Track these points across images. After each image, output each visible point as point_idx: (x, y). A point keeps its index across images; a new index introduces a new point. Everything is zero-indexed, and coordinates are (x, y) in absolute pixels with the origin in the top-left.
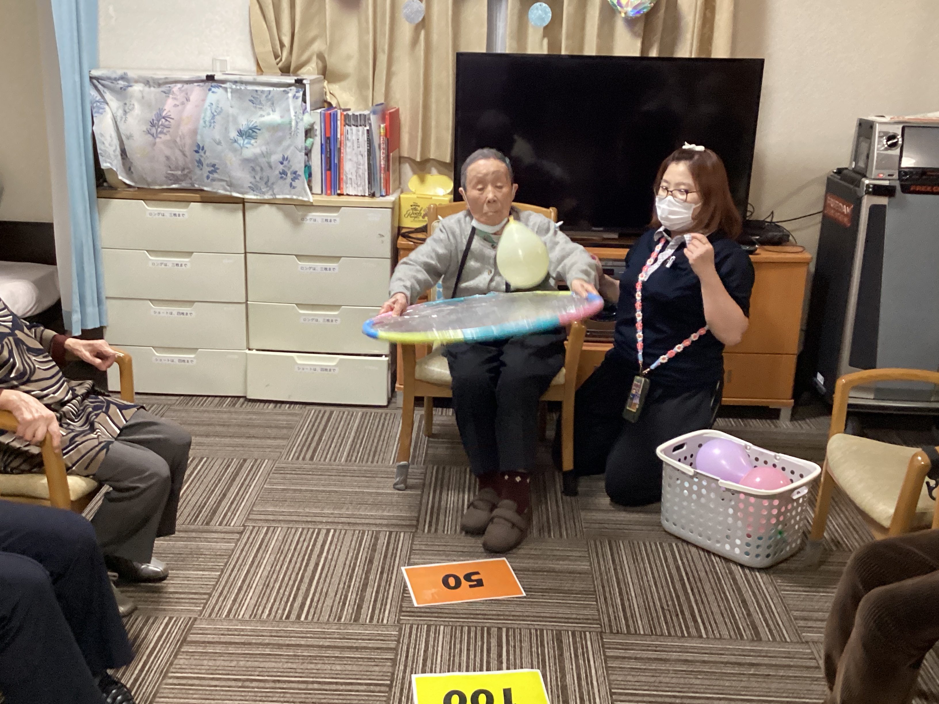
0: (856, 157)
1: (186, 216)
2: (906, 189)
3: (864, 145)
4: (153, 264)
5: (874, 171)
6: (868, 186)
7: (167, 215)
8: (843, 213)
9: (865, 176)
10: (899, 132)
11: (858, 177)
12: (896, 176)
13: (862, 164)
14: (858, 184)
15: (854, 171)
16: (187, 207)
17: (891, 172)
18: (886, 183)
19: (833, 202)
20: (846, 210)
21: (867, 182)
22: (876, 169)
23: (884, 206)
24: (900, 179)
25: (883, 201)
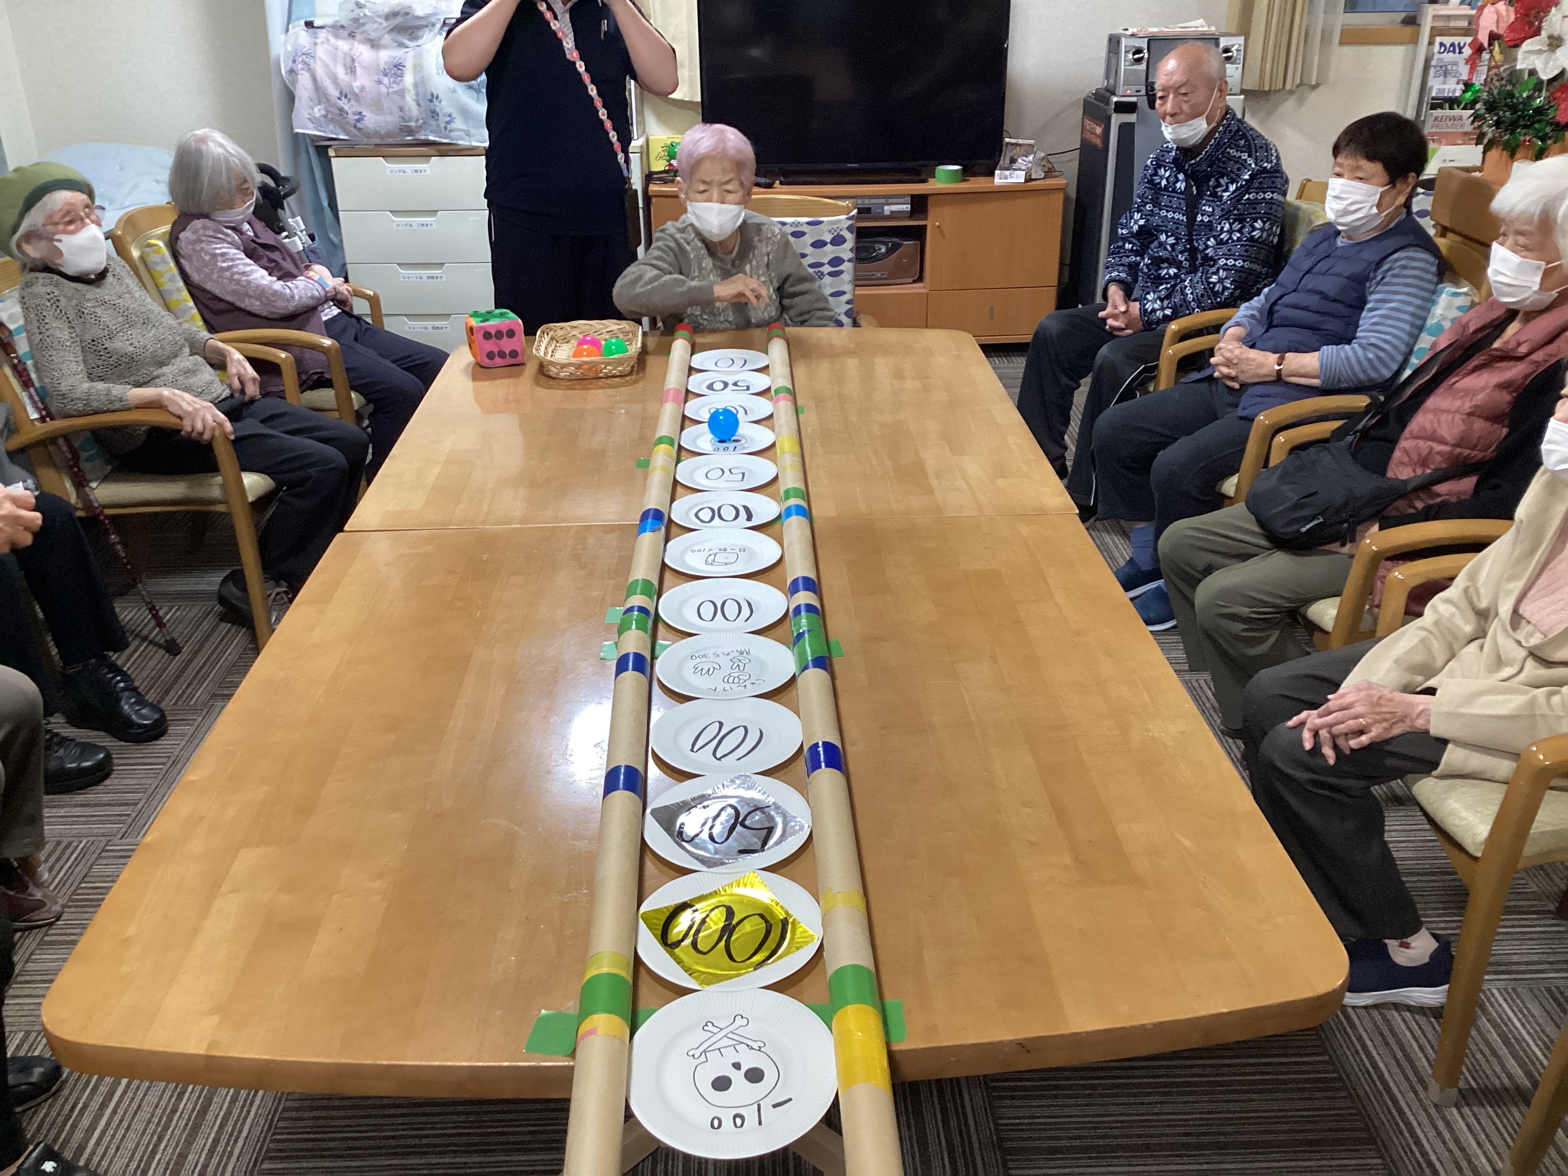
0: (1107, 77)
1: (428, 172)
3: (1114, 61)
4: (398, 226)
5: (1121, 90)
6: (1116, 103)
7: (408, 171)
8: (1095, 134)
9: (1114, 94)
10: (1145, 46)
11: (1107, 94)
12: (1143, 92)
13: (1112, 82)
14: (1106, 101)
15: (1107, 90)
16: (428, 162)
17: (1138, 88)
18: (1134, 99)
19: (1089, 125)
20: (1099, 130)
21: (1115, 99)
22: (1124, 85)
23: (1133, 124)
25: (1131, 118)
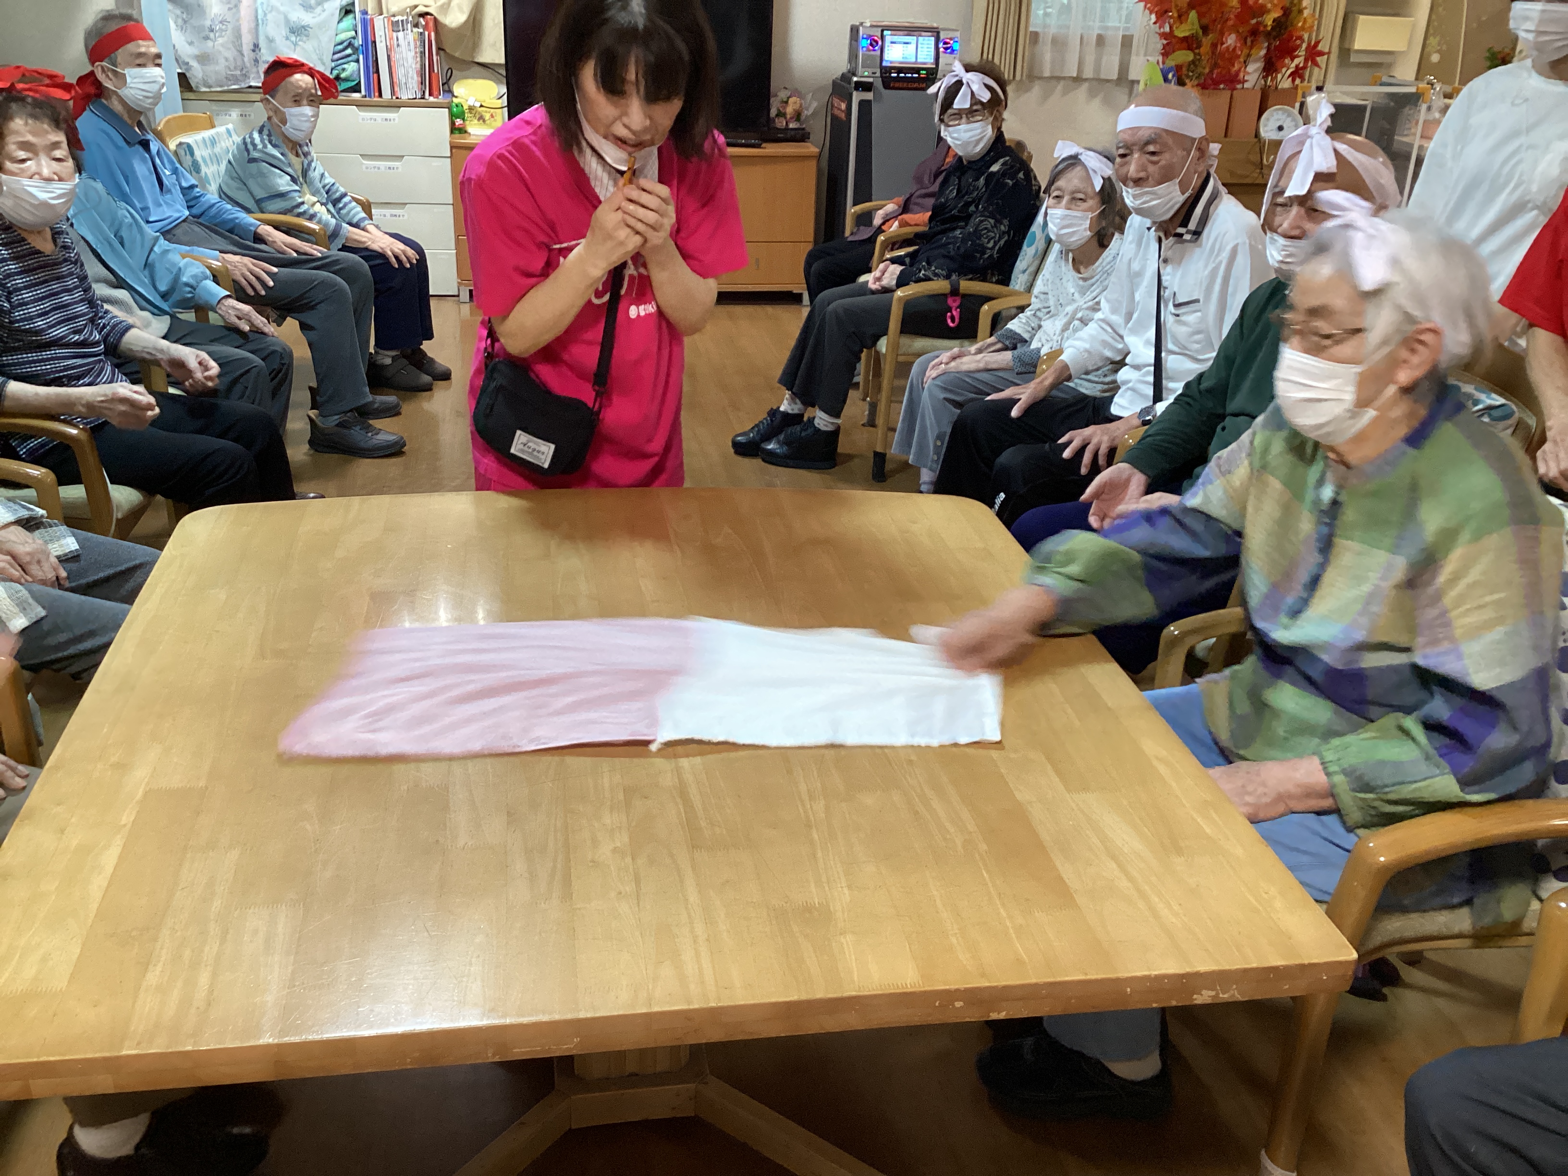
0: (849, 62)
1: (252, 116)
2: (886, 86)
3: (854, 49)
5: (860, 71)
6: (856, 82)
7: (234, 115)
8: (841, 110)
9: (854, 75)
10: (879, 35)
11: (850, 75)
12: (878, 74)
13: (854, 65)
14: (849, 81)
15: (849, 72)
16: (251, 107)
17: (874, 70)
18: (871, 80)
19: (836, 102)
20: (843, 106)
21: (855, 79)
22: (863, 67)
23: (870, 101)
24: (881, 76)
25: (869, 96)
